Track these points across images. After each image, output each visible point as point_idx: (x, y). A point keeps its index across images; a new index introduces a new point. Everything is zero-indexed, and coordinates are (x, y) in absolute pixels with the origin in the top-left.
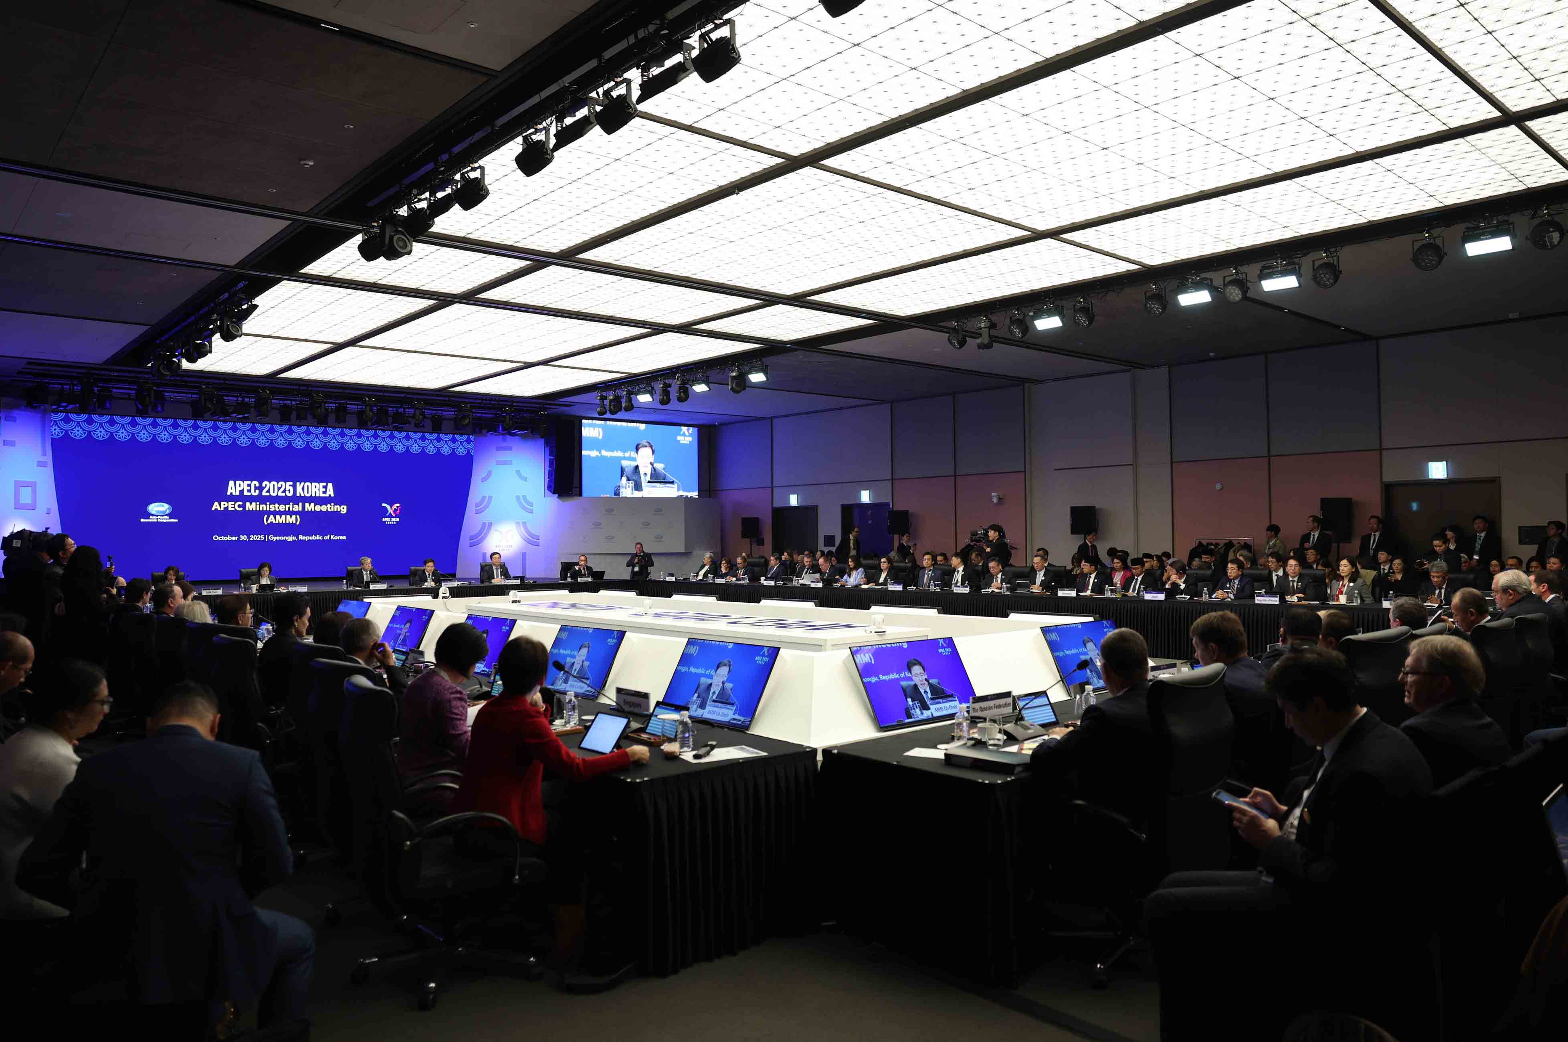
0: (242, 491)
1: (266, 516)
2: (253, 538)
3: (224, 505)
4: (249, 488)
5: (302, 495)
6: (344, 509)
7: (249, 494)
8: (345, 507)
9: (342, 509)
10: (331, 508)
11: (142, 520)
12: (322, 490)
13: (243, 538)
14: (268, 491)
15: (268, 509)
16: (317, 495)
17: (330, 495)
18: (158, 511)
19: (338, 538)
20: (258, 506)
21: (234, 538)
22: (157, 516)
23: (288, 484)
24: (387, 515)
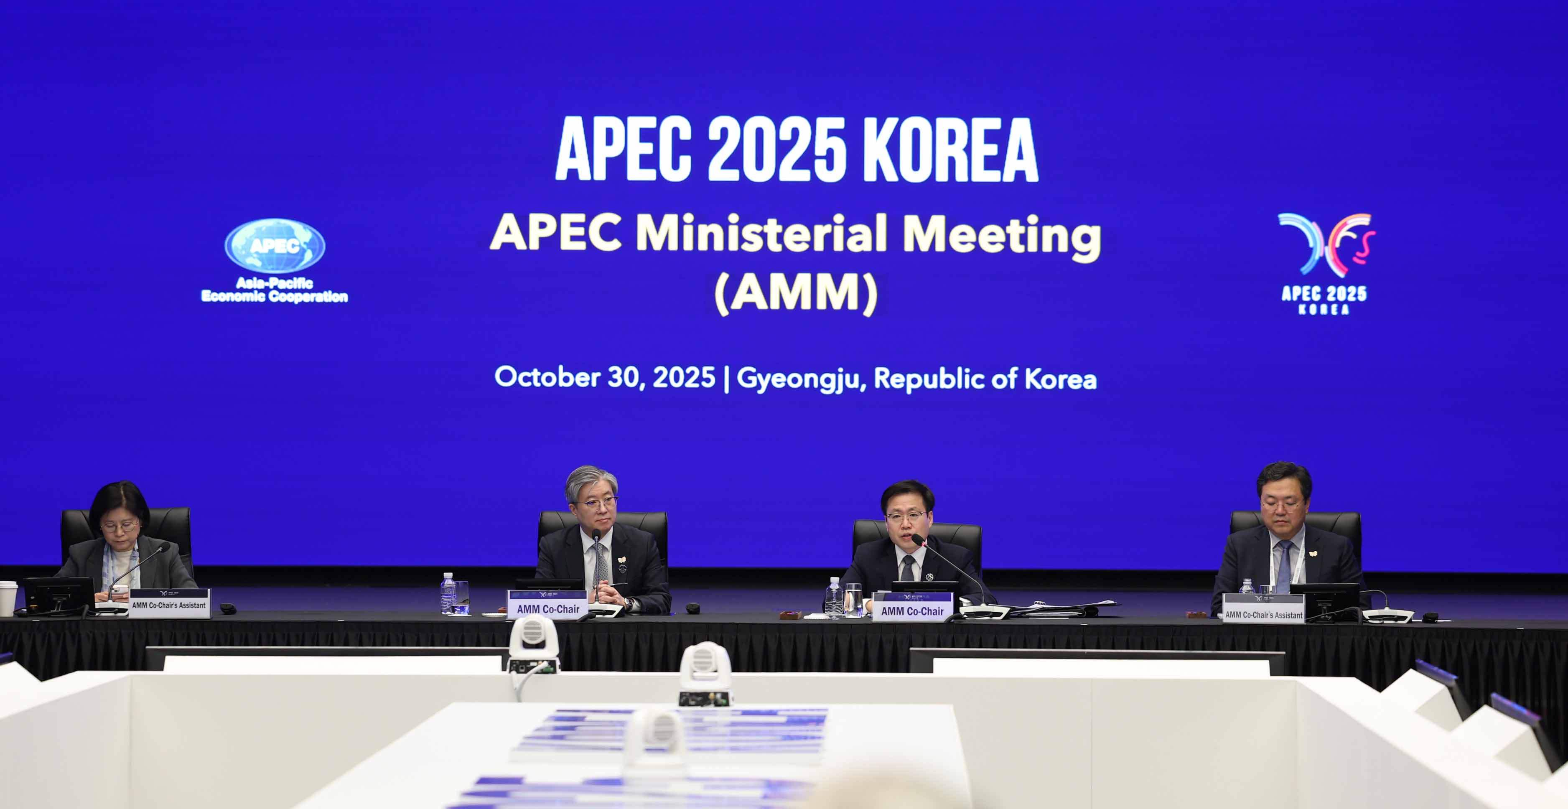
0: (617, 165)
1: (724, 277)
2: (665, 377)
3: (541, 225)
4: (648, 148)
5: (891, 176)
6: (1086, 245)
7: (649, 175)
8: (1095, 232)
9: (1077, 242)
10: (1023, 239)
11: (207, 296)
12: (983, 150)
13: (623, 375)
14: (735, 161)
15: (733, 246)
16: (961, 176)
17: (1020, 175)
18: (271, 257)
19: (1057, 381)
20: (688, 231)
21: (583, 379)
22: (265, 277)
23: (824, 123)
24: (1306, 269)
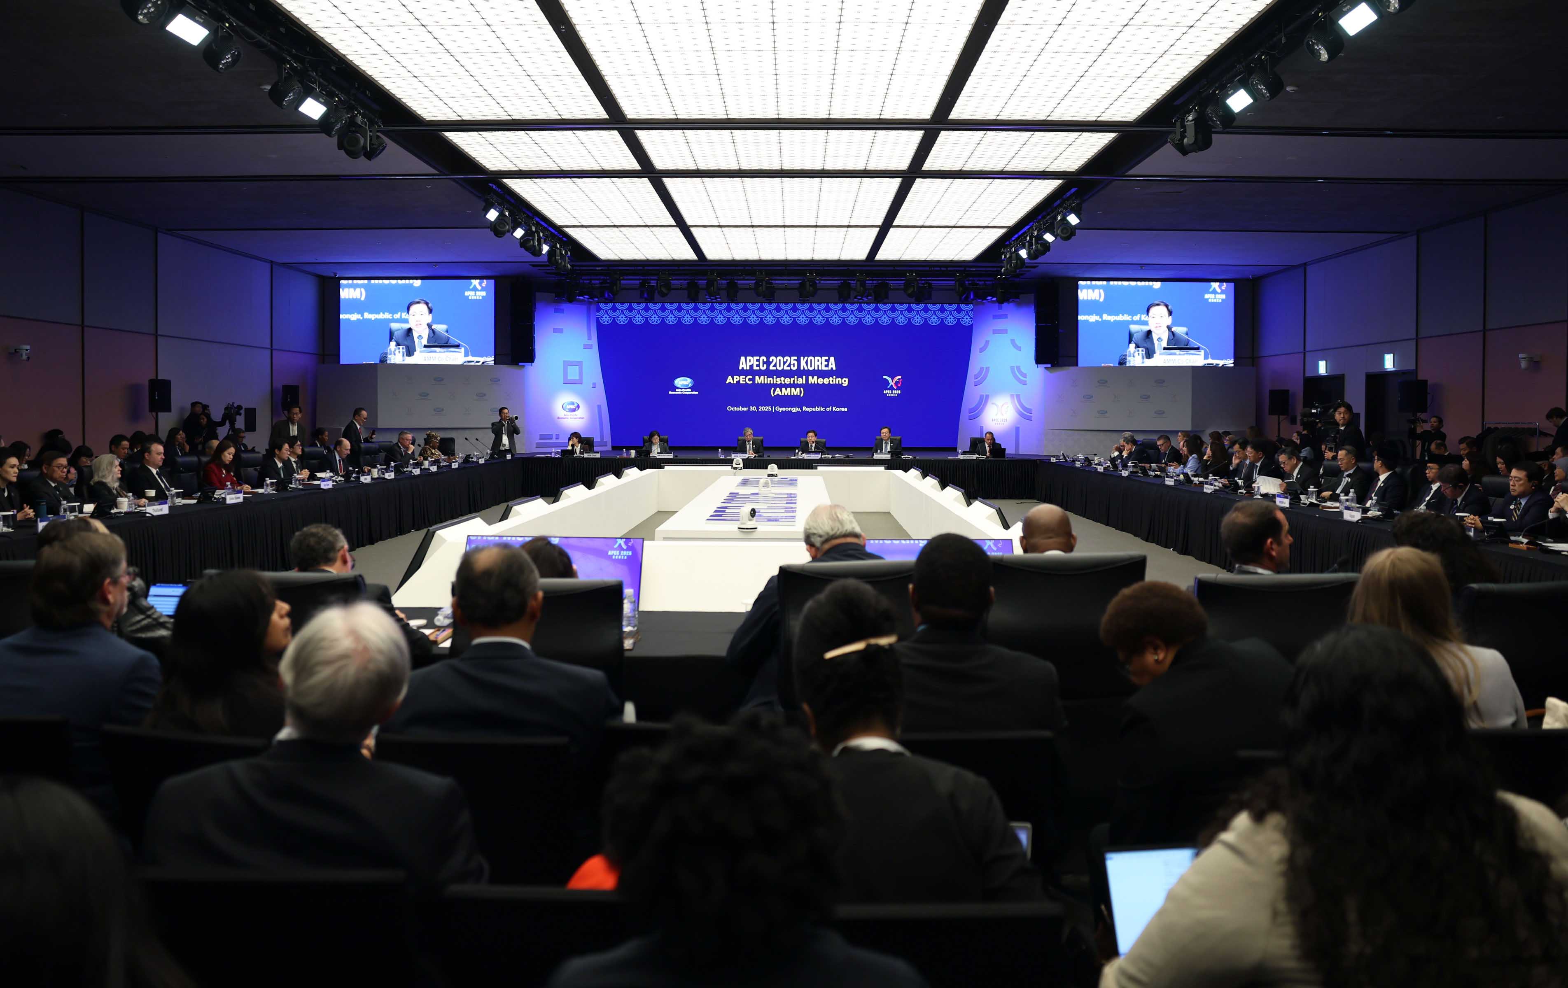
0: (751, 366)
1: (773, 389)
2: (761, 408)
3: (736, 378)
4: (758, 363)
5: (806, 368)
6: (845, 382)
7: (758, 368)
8: (847, 380)
9: (843, 382)
10: (833, 381)
11: (671, 392)
12: (825, 363)
13: (753, 409)
14: (775, 366)
15: (775, 382)
16: (820, 369)
17: (832, 368)
18: (683, 385)
19: (838, 409)
20: (766, 379)
21: (745, 409)
22: (682, 389)
23: (793, 358)
24: (888, 387)
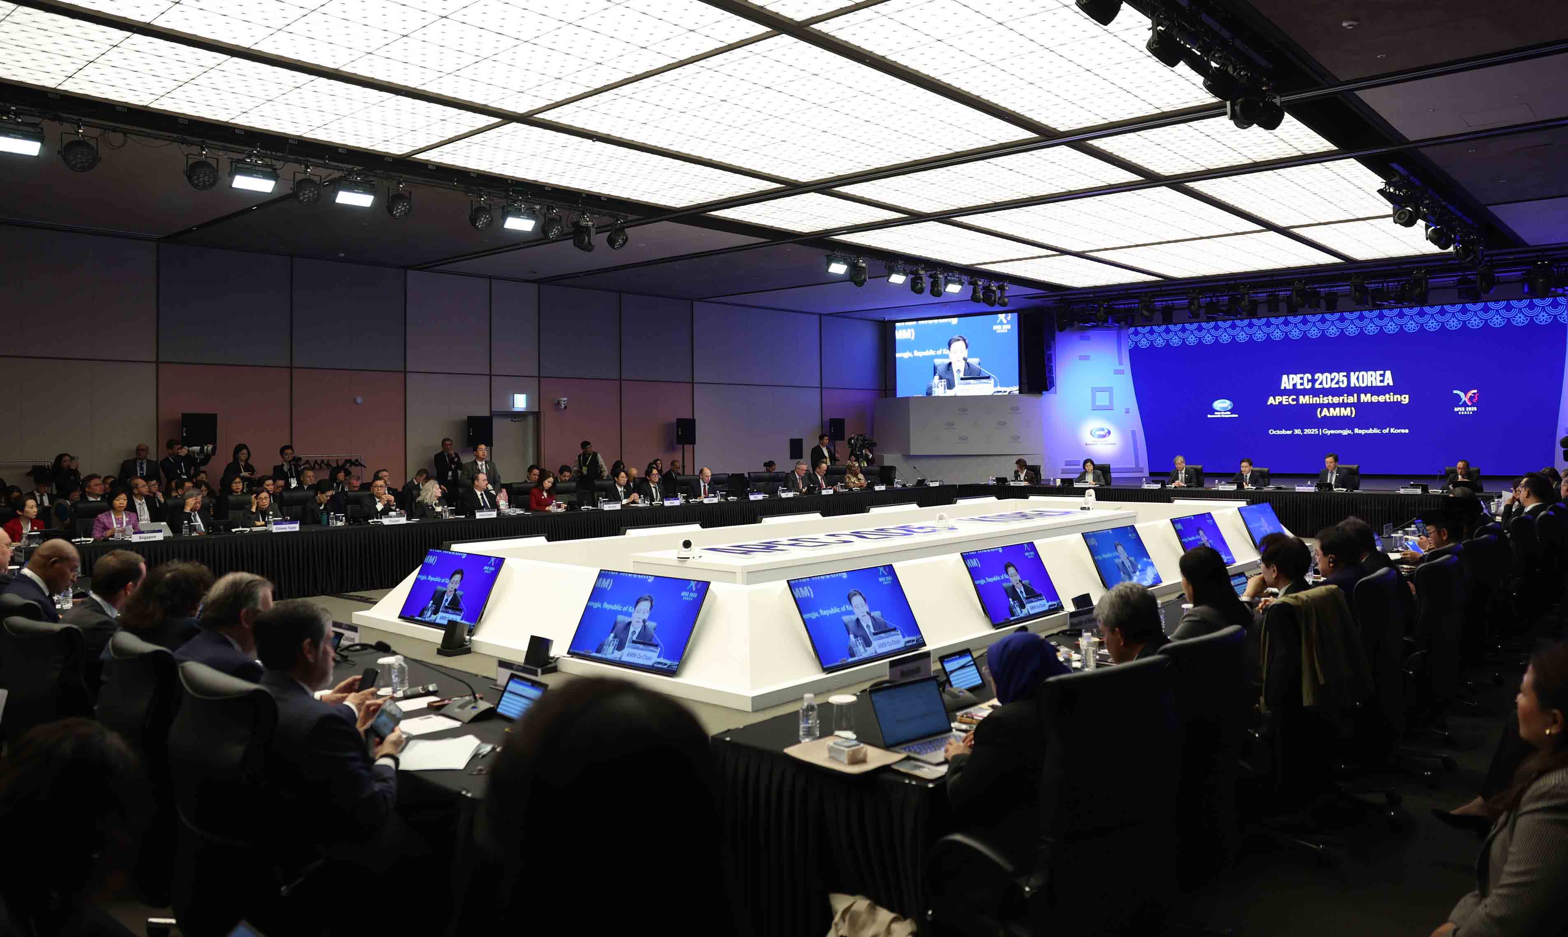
0: (1295, 385)
1: (1319, 409)
2: (1307, 431)
3: (1279, 399)
4: (1302, 381)
5: (1357, 385)
6: (1405, 399)
7: (1302, 387)
8: (1407, 396)
9: (1403, 399)
10: (1389, 398)
11: (1209, 416)
12: (1380, 378)
13: (1298, 432)
14: (1321, 383)
15: (1321, 402)
16: (1374, 385)
17: (1388, 384)
18: (1221, 408)
19: (1399, 431)
20: (1311, 399)
21: (1288, 433)
22: (1221, 412)
23: (1342, 374)
24: (1461, 403)
